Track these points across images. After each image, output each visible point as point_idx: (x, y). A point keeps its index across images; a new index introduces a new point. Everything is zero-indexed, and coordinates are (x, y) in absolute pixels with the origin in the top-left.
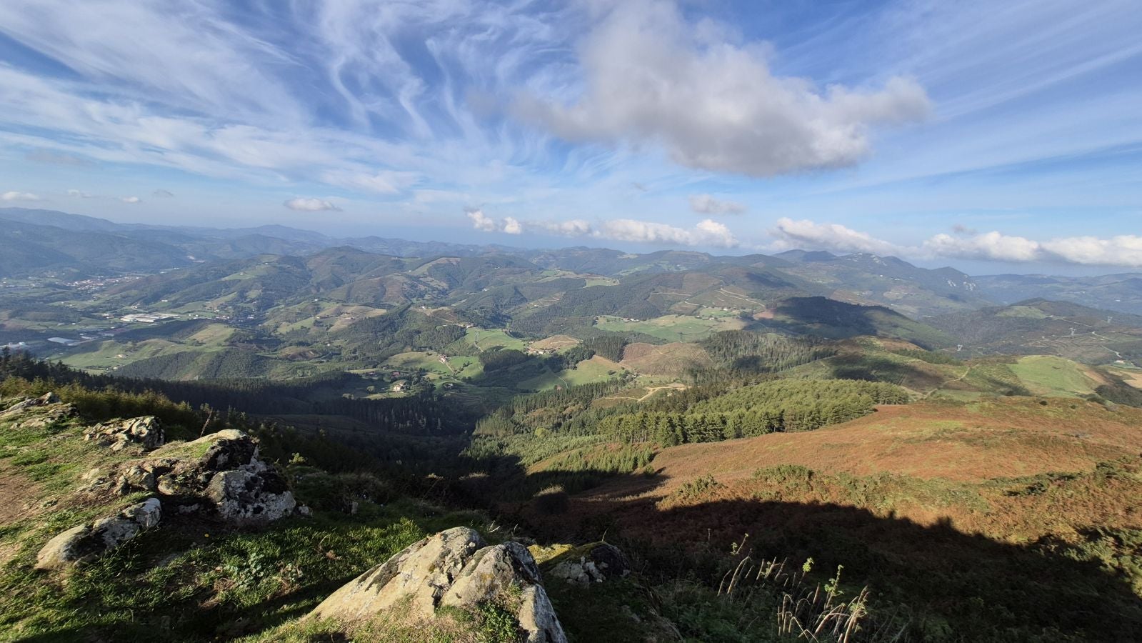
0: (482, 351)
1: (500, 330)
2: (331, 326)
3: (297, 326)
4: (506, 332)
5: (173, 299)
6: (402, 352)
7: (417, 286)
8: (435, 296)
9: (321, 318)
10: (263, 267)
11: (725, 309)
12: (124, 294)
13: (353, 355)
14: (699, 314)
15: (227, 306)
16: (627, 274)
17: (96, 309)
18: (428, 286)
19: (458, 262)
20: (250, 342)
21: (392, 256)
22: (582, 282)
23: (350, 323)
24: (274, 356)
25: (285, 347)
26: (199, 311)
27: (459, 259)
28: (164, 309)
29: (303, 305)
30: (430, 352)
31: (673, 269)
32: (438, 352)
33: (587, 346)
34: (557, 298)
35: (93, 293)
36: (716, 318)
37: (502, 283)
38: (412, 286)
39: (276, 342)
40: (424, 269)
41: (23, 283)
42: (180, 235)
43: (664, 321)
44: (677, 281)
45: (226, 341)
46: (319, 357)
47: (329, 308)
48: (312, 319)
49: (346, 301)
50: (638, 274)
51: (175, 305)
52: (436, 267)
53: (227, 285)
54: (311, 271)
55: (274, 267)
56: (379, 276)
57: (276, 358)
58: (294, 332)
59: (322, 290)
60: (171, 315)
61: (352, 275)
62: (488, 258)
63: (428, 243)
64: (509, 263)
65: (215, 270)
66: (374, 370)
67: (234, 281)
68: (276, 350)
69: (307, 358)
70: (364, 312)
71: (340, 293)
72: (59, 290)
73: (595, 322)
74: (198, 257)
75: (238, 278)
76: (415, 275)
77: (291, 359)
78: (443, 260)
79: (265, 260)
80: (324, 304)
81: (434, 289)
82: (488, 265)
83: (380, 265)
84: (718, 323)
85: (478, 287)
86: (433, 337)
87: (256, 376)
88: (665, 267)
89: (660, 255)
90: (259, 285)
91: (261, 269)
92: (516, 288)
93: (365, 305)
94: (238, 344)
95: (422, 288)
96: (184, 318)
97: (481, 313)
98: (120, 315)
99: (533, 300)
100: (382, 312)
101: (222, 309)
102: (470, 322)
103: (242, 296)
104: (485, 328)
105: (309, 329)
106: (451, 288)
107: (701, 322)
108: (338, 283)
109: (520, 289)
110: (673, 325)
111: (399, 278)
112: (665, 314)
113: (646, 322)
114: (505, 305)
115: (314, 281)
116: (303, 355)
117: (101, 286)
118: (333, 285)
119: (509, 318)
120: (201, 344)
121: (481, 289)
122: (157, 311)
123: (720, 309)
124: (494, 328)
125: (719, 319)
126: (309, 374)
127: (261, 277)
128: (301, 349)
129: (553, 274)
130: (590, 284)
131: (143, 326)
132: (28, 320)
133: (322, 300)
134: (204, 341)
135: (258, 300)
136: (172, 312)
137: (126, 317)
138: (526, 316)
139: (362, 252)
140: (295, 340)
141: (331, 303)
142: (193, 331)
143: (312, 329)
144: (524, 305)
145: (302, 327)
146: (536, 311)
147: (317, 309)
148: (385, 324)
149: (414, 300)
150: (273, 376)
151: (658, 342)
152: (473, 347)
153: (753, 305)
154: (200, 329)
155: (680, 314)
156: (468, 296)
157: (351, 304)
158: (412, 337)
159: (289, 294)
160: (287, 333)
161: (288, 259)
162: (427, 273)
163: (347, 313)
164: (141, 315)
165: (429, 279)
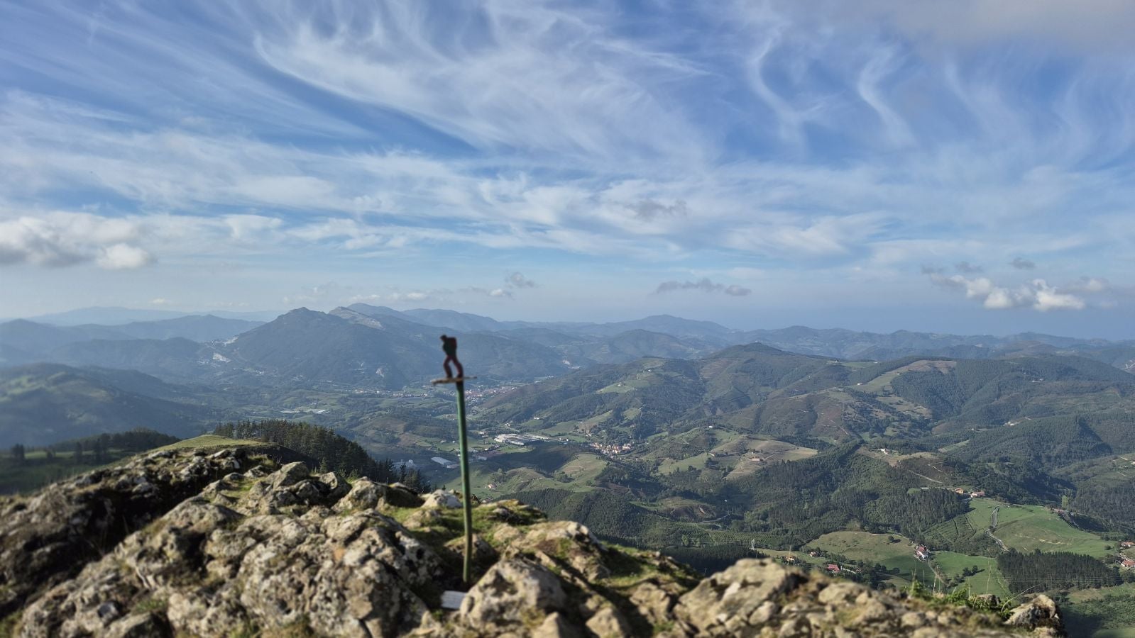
0: (1005, 548)
1: (1046, 509)
2: (731, 470)
3: (683, 465)
4: (1060, 514)
5: (545, 416)
6: (844, 529)
7: (870, 412)
8: (906, 430)
9: (717, 455)
10: (644, 376)
12: (499, 407)
13: (762, 522)
15: (600, 429)
18: (893, 411)
19: (951, 370)
20: (624, 483)
21: (826, 358)
23: (759, 467)
24: (652, 509)
25: (667, 496)
26: (570, 434)
27: (953, 364)
28: (535, 429)
29: (692, 434)
30: (896, 536)
32: (912, 537)
35: (472, 406)
37: (1047, 411)
38: (863, 411)
39: (654, 487)
40: (884, 381)
41: (419, 392)
42: (557, 334)
45: (597, 478)
46: (712, 519)
47: (728, 441)
48: (704, 457)
49: (753, 431)
51: (547, 425)
52: (908, 378)
53: (602, 400)
54: (705, 381)
55: (659, 375)
56: (806, 392)
57: (655, 513)
58: (678, 474)
59: (719, 412)
60: (541, 438)
61: (763, 390)
62: (1014, 360)
63: (893, 335)
64: (1065, 369)
65: (590, 378)
66: (796, 554)
67: (610, 394)
68: (655, 500)
69: (697, 519)
70: (782, 451)
71: (744, 417)
72: (446, 402)
74: (574, 362)
75: (617, 390)
76: (868, 392)
77: (674, 516)
78: (921, 366)
79: (648, 366)
80: (721, 434)
81: (903, 418)
82: (1019, 373)
83: (807, 374)
85: (994, 417)
86: (901, 508)
87: (629, 536)
90: (639, 400)
91: (642, 379)
93: (782, 439)
94: (610, 485)
95: (881, 415)
96: (554, 442)
97: (1003, 469)
98: (494, 434)
100: (810, 453)
101: (595, 433)
102: (978, 486)
103: (618, 416)
104: (1012, 500)
105: (700, 471)
106: (936, 417)
108: (741, 401)
111: (838, 395)
114: (1058, 456)
115: (708, 397)
116: (690, 512)
117: (480, 397)
118: (735, 404)
119: (1067, 484)
120: (570, 480)
121: (1001, 422)
122: (528, 431)
124: (1033, 503)
126: (697, 545)
127: (643, 389)
128: (688, 503)
131: (515, 450)
132: (418, 434)
133: (719, 427)
134: (573, 475)
135: (636, 422)
136: (543, 434)
137: (499, 437)
138: (1111, 485)
139: (778, 352)
140: (679, 487)
141: (732, 432)
142: (563, 461)
143: (703, 472)
147: (713, 442)
148: (815, 475)
149: (866, 436)
150: (650, 539)
152: (985, 537)
154: (570, 459)
156: (973, 435)
157: (760, 436)
158: (861, 503)
159: (675, 416)
160: (670, 475)
161: (677, 364)
162: (891, 389)
163: (755, 451)
164: (512, 435)
165: (895, 399)
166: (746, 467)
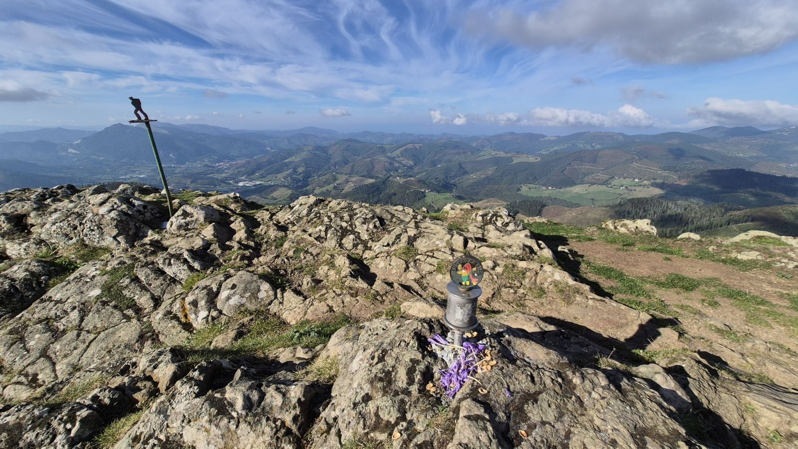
0: (436, 208)
1: (449, 194)
2: (343, 190)
3: (324, 189)
4: (453, 196)
5: (261, 173)
7: (393, 164)
8: (405, 170)
9: (337, 185)
10: (305, 153)
11: (636, 180)
12: (238, 170)
14: (610, 184)
15: (287, 177)
16: (547, 153)
17: (226, 179)
18: (401, 163)
19: (420, 147)
21: (377, 144)
22: (510, 159)
26: (274, 180)
27: (421, 145)
28: (257, 179)
29: (327, 177)
31: (589, 147)
33: (513, 207)
34: (490, 171)
35: (225, 169)
36: (626, 187)
37: (450, 161)
38: (391, 164)
40: (398, 152)
41: (195, 165)
42: (263, 135)
43: (577, 189)
44: (594, 157)
45: (287, 198)
47: (341, 179)
48: (332, 185)
49: (350, 174)
50: (556, 152)
51: (262, 177)
52: (406, 150)
53: (287, 165)
54: (331, 155)
55: (311, 153)
56: (370, 157)
58: (322, 194)
59: (337, 167)
60: (260, 183)
61: (354, 157)
62: (440, 143)
63: (400, 134)
64: (455, 146)
65: (280, 156)
67: (290, 162)
70: (362, 181)
71: (347, 169)
72: (210, 168)
73: (519, 190)
74: (272, 148)
75: (293, 160)
76: (392, 156)
78: (410, 146)
79: (306, 149)
80: (338, 176)
81: (404, 166)
82: (441, 148)
83: (370, 150)
84: (627, 192)
85: (434, 164)
86: (404, 198)
88: (581, 146)
89: (577, 136)
90: (303, 164)
91: (304, 155)
92: (460, 164)
93: (362, 176)
95: (397, 165)
96: (267, 184)
97: (436, 181)
98: (237, 182)
99: (472, 173)
100: (372, 181)
101: (285, 179)
102: (428, 188)
103: (295, 171)
104: (439, 192)
105: (331, 192)
106: (415, 165)
107: (612, 190)
108: (346, 162)
109: (463, 165)
110: (586, 192)
111: (382, 158)
112: (579, 184)
113: (562, 190)
114: (453, 176)
115: (332, 162)
118: (343, 164)
119: (455, 185)
120: (276, 199)
121: (435, 166)
122: (254, 180)
123: (631, 180)
124: (446, 193)
125: (630, 188)
127: (304, 159)
129: (488, 153)
130: (516, 161)
131: (249, 188)
133: (337, 173)
135: (303, 173)
136: (261, 181)
137: (240, 183)
138: (467, 184)
139: (359, 142)
141: (343, 175)
142: (272, 192)
144: (466, 177)
145: (327, 190)
146: (475, 181)
147: (335, 179)
148: (374, 189)
149: (392, 173)
151: (571, 205)
152: (430, 205)
153: (665, 177)
154: (275, 190)
155: (593, 184)
156: (427, 170)
157: (354, 176)
158: (391, 198)
159: (319, 170)
161: (318, 148)
162: (400, 155)
163: (352, 182)
164: (247, 182)
165: (401, 159)
166: (349, 188)
